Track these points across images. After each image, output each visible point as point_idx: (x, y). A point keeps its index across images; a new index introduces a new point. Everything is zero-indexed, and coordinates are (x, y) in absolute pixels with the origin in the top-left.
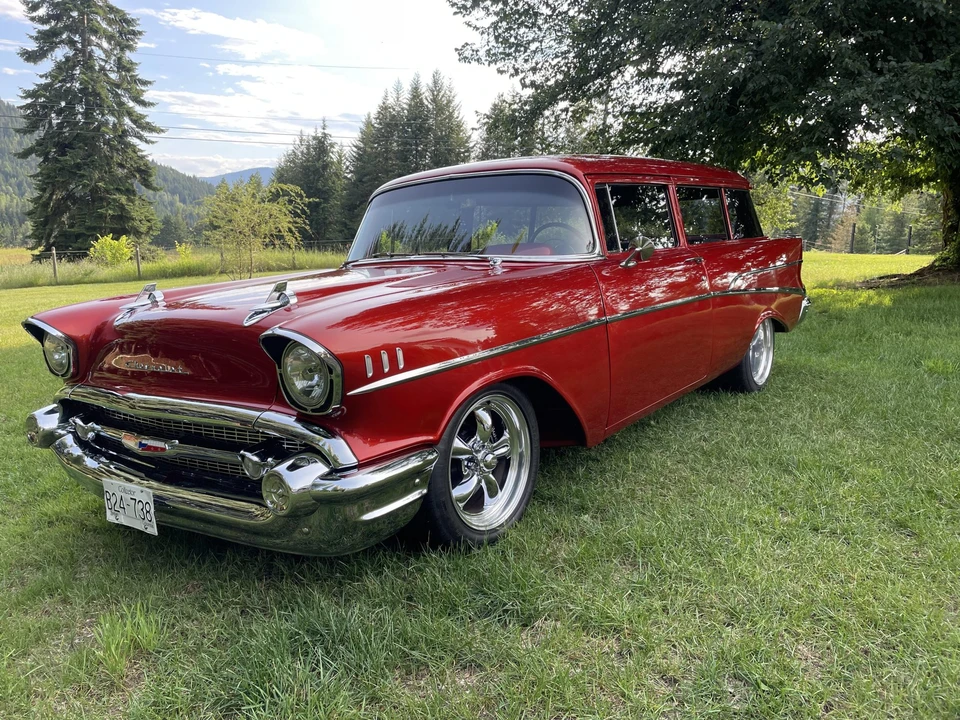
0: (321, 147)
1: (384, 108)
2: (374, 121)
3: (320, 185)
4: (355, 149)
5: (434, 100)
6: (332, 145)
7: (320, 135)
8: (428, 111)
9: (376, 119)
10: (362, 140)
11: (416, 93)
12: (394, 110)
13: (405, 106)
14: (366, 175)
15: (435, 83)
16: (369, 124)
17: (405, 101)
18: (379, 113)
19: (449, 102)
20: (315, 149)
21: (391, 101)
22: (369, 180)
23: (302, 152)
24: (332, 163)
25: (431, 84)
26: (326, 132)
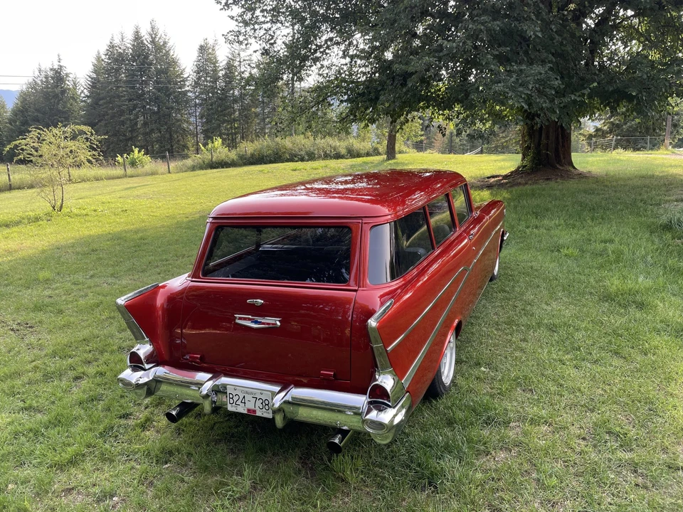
0: (58, 77)
1: (112, 46)
2: (103, 57)
3: (60, 107)
4: (90, 79)
5: (153, 42)
6: (67, 75)
7: (56, 67)
8: (149, 50)
9: (106, 55)
10: (95, 72)
11: (137, 37)
12: (120, 48)
13: (129, 45)
14: (100, 100)
15: (153, 28)
16: (99, 59)
17: (129, 41)
18: (107, 50)
19: (165, 43)
20: (53, 78)
21: (117, 41)
22: (105, 103)
23: (42, 81)
24: (69, 89)
25: (150, 30)
26: (61, 64)
